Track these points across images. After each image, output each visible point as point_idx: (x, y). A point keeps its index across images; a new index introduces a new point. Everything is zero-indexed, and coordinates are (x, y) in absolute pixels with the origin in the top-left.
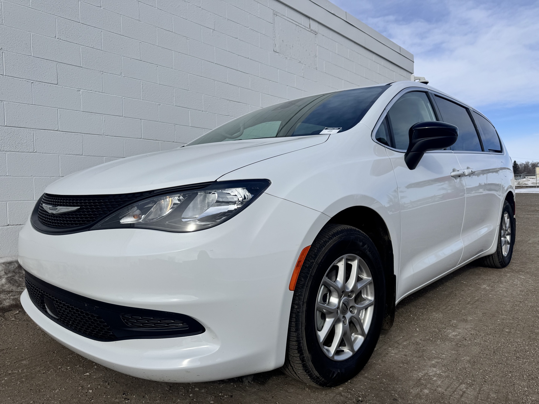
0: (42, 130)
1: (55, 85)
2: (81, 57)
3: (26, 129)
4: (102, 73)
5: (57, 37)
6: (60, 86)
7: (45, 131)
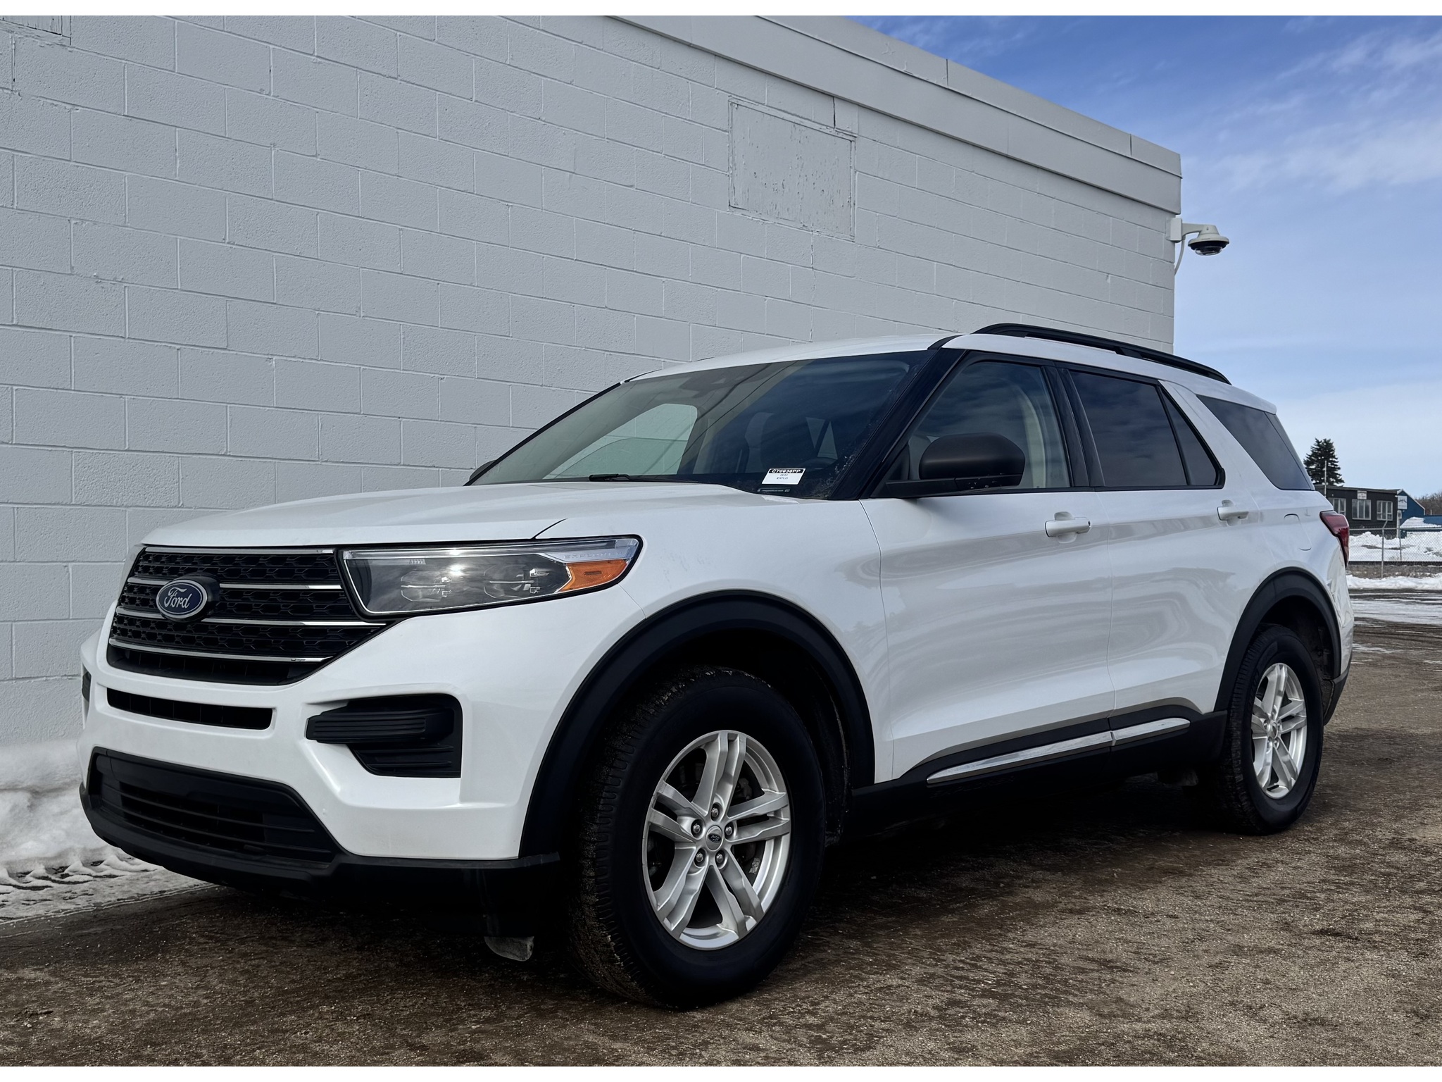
0: (194, 456)
1: (223, 352)
2: (275, 281)
3: (164, 454)
4: (317, 312)
5: (227, 241)
6: (231, 352)
7: (201, 456)
